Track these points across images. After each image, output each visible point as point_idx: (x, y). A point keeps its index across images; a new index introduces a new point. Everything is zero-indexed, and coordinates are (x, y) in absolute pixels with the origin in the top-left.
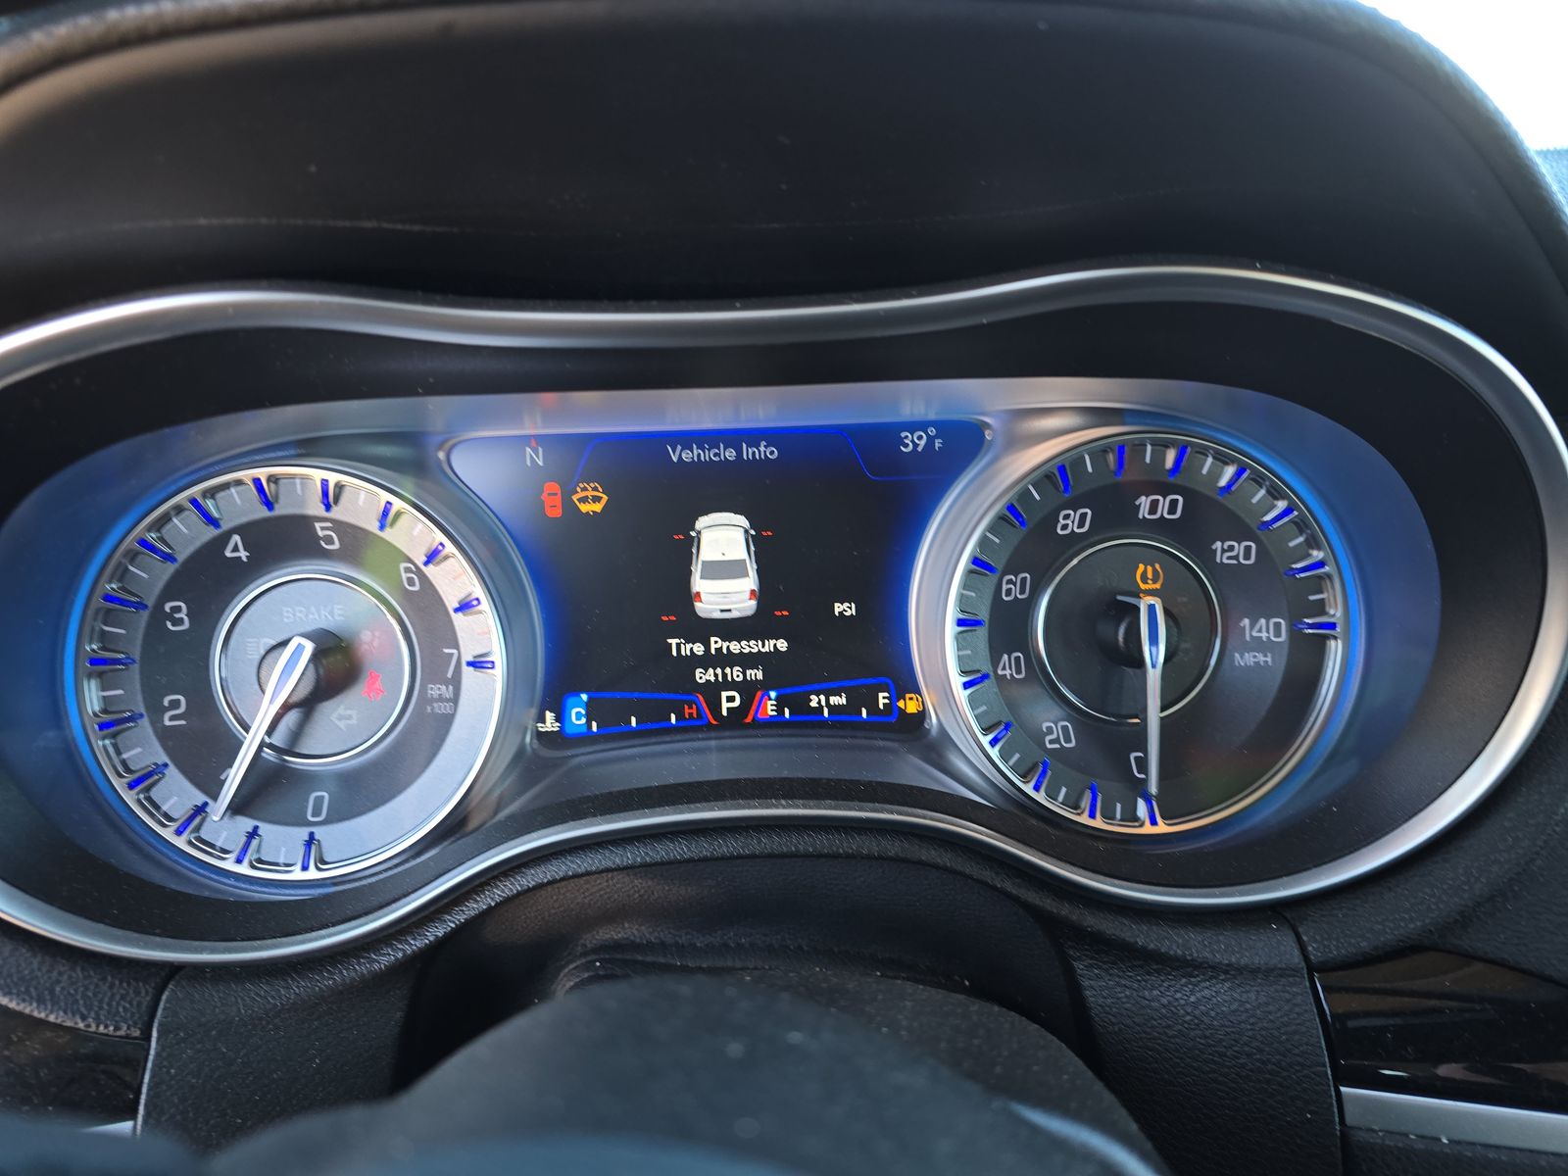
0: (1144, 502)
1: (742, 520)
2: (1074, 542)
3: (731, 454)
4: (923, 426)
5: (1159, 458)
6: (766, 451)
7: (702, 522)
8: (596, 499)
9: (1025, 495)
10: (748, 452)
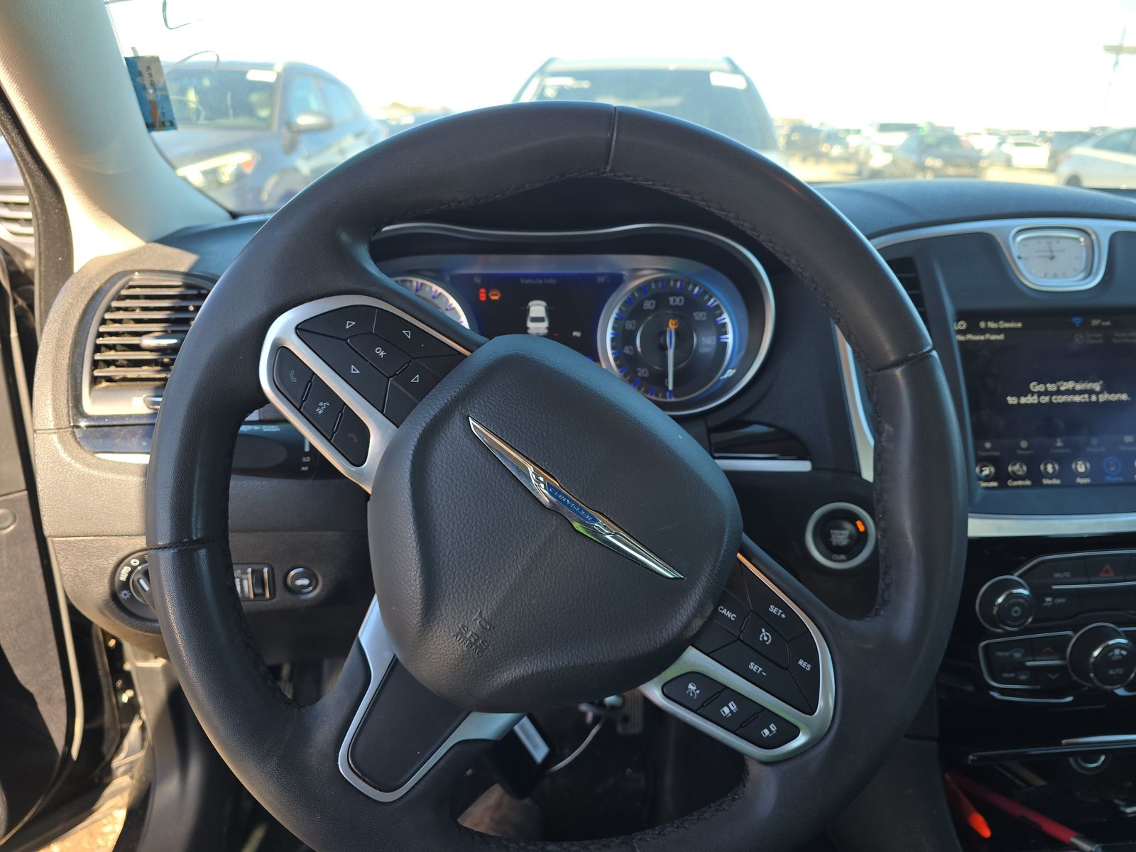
0: (671, 299)
1: (544, 303)
2: (649, 312)
3: (540, 282)
4: (603, 274)
5: (675, 284)
6: (552, 281)
7: (531, 303)
8: (497, 295)
9: (633, 294)
10: (547, 281)
